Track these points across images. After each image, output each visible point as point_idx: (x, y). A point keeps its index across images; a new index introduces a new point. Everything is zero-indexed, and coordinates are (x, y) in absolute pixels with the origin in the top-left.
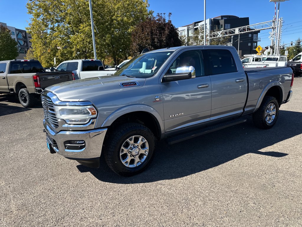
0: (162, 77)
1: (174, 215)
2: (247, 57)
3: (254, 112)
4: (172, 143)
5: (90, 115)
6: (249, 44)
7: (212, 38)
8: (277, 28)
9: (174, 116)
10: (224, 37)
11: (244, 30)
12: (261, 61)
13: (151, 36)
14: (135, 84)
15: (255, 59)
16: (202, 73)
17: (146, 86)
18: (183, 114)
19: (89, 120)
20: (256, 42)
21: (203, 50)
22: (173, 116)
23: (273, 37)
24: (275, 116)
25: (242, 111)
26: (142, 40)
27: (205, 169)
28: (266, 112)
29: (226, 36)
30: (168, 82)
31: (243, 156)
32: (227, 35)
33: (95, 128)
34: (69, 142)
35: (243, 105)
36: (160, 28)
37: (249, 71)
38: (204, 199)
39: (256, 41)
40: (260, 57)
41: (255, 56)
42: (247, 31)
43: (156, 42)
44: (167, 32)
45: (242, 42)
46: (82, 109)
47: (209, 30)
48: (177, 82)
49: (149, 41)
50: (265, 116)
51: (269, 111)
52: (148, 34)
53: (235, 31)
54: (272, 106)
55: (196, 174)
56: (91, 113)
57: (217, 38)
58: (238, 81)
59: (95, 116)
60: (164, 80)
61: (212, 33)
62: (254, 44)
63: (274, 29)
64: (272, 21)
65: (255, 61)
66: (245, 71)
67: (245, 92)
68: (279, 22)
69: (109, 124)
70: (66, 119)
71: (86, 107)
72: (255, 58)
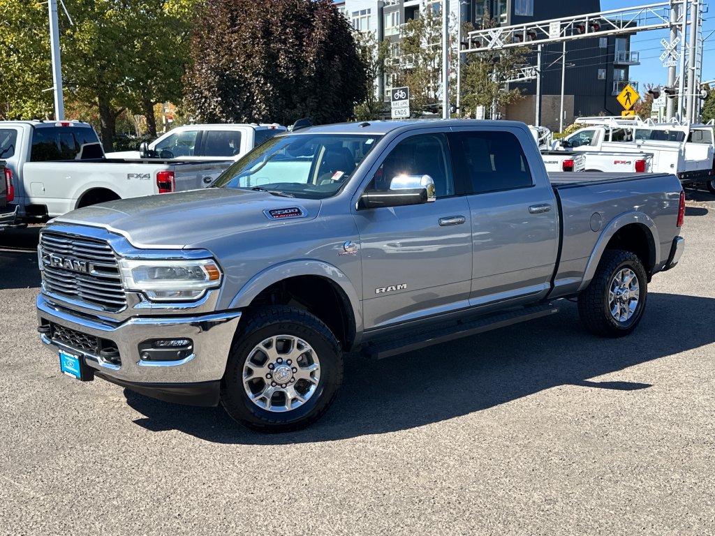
0: (357, 197)
1: (403, 480)
2: (585, 126)
3: (579, 289)
4: (382, 355)
5: (207, 281)
6: (602, 74)
7: (470, 50)
8: (684, 27)
9: (386, 291)
10: (512, 49)
11: (579, 27)
12: (631, 140)
13: (265, 43)
14: (299, 212)
15: (611, 134)
16: (448, 187)
17: (324, 219)
18: (405, 287)
19: (204, 291)
20: (626, 67)
21: (449, 134)
22: (384, 290)
23: (674, 59)
24: (636, 302)
25: (547, 286)
26: (231, 55)
27: (459, 415)
28: (610, 292)
29: (517, 47)
30: (371, 210)
31: (548, 390)
32: (520, 44)
33: (217, 309)
34: (152, 343)
35: (550, 271)
36: (295, 17)
37: (563, 185)
38: (461, 458)
39: (625, 63)
40: (629, 127)
41: (613, 123)
42: (590, 31)
43: (281, 67)
44: (319, 34)
45: (573, 69)
46: (187, 267)
47: (459, 20)
48: (391, 209)
49: (256, 60)
50: (610, 302)
51: (620, 288)
52: (254, 37)
53: (547, 29)
54: (628, 275)
55: (441, 422)
56: (208, 277)
57: (487, 51)
58: (534, 209)
59: (216, 283)
60: (364, 204)
61: (469, 33)
62: (616, 71)
63: (675, 29)
64: (669, 3)
65: (614, 140)
66: (554, 186)
67: (554, 238)
68: (693, 8)
69: (247, 303)
70: (148, 290)
71: (197, 262)
72: (611, 130)
